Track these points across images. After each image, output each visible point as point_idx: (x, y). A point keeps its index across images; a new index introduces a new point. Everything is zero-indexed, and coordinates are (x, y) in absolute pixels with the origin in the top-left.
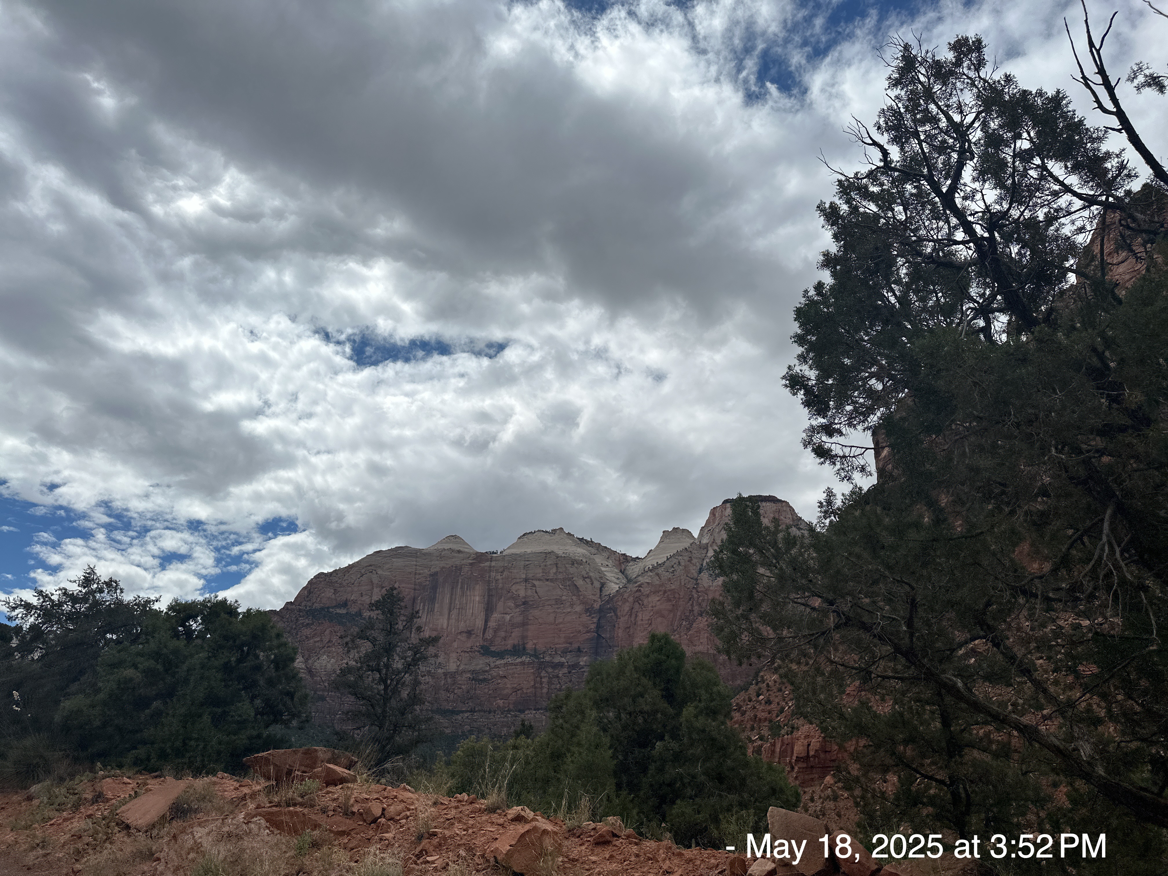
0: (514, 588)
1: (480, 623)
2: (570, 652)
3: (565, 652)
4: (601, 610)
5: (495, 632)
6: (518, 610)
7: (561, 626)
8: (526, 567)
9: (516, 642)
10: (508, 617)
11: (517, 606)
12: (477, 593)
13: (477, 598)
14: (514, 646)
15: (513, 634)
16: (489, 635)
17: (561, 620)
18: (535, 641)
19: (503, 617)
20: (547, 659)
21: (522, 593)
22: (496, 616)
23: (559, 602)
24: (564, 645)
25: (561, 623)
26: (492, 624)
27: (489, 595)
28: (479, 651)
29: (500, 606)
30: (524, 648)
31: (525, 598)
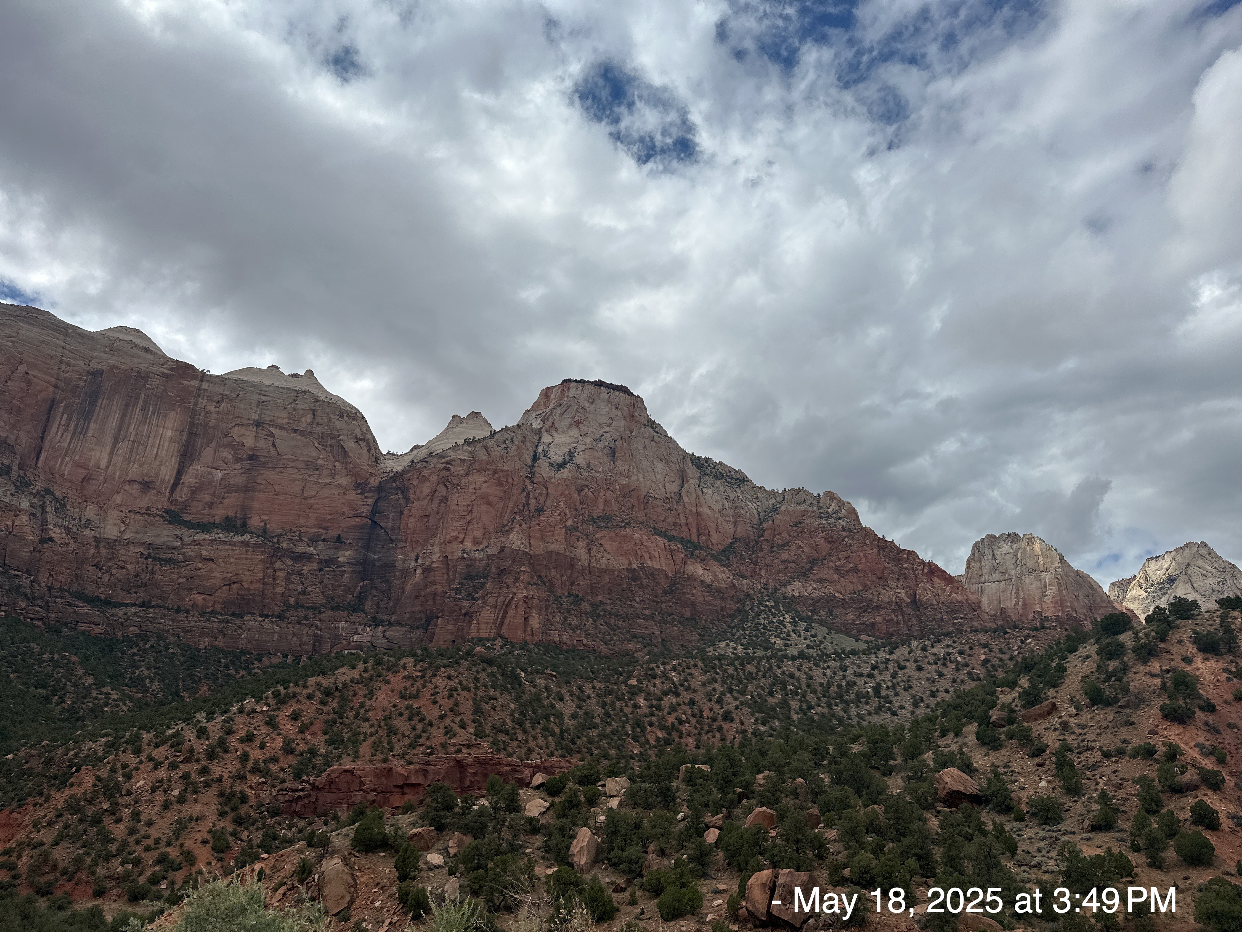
0: (236, 432)
1: (167, 472)
2: (324, 540)
3: (314, 540)
4: (380, 488)
5: (193, 493)
6: (239, 466)
7: (312, 501)
8: (259, 403)
9: (231, 514)
10: (219, 475)
11: (237, 460)
12: (169, 424)
13: (169, 433)
14: (227, 519)
15: (226, 501)
16: (182, 495)
17: (313, 493)
18: (264, 517)
19: (210, 473)
20: (285, 545)
21: (249, 442)
22: (197, 468)
23: (311, 466)
24: (314, 530)
25: (313, 497)
26: (188, 479)
27: (190, 433)
28: (162, 517)
29: (208, 454)
30: (244, 525)
31: (253, 449)
